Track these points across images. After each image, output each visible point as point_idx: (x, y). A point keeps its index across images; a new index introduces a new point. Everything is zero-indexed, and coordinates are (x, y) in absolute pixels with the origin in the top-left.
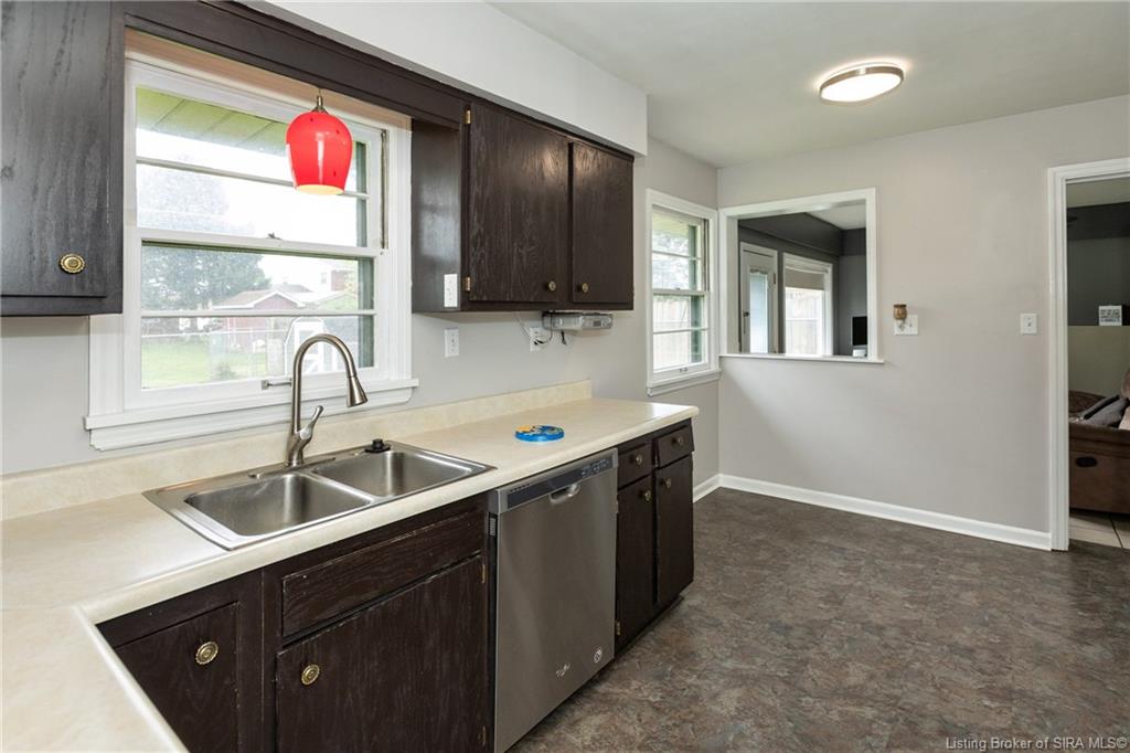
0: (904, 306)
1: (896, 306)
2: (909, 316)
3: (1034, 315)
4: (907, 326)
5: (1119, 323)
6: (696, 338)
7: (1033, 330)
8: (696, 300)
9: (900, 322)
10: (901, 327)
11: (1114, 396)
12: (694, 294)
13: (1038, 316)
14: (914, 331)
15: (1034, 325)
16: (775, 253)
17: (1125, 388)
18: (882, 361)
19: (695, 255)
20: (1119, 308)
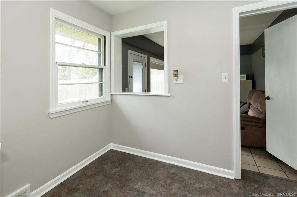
0: (177, 71)
1: (174, 71)
2: (179, 75)
3: (227, 73)
4: (178, 79)
5: (245, 80)
6: (101, 86)
7: (227, 80)
8: (101, 70)
9: (175, 78)
10: (176, 80)
11: (246, 102)
12: (100, 67)
13: (228, 74)
14: (181, 82)
15: (227, 78)
16: (146, 56)
17: (248, 100)
18: (169, 95)
19: (100, 51)
20: (245, 75)
